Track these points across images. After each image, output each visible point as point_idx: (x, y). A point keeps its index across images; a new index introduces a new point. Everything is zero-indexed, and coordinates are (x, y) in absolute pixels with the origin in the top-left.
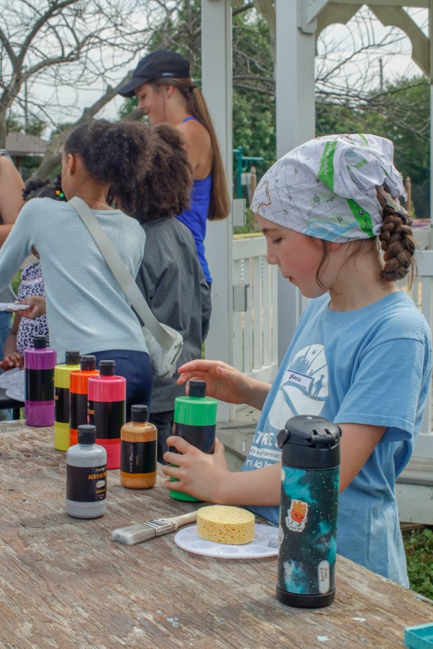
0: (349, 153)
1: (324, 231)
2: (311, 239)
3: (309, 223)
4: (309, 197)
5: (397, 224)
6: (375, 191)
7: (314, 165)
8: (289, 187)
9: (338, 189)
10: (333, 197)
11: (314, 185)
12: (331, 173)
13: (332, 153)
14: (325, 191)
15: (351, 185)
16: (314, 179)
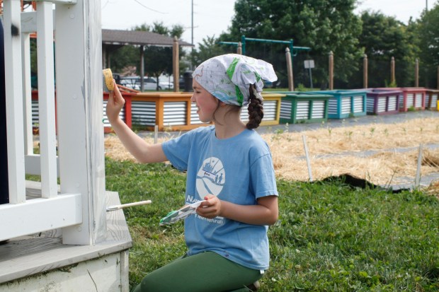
0: (243, 66)
1: (221, 96)
2: (214, 97)
3: (215, 90)
4: (219, 79)
5: (257, 104)
6: (249, 86)
7: (226, 66)
8: (212, 72)
9: (233, 80)
10: (230, 82)
11: (224, 74)
12: (233, 71)
13: (236, 63)
14: (227, 79)
15: (240, 80)
16: (224, 72)
